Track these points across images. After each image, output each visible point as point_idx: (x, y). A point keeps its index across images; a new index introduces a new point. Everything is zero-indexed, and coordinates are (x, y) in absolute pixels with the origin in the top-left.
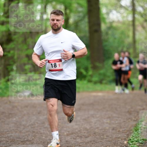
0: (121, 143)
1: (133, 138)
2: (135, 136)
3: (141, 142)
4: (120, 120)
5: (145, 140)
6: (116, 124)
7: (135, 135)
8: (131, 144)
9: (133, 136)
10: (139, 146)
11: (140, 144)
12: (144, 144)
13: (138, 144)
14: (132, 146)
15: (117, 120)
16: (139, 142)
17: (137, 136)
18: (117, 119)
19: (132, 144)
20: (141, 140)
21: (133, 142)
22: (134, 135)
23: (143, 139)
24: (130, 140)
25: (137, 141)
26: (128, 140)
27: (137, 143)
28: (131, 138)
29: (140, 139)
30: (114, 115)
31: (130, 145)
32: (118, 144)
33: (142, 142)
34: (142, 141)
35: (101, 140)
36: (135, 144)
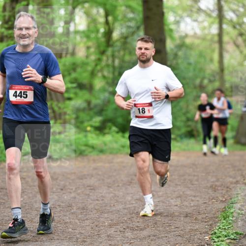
0: (199, 239)
1: (220, 230)
2: (224, 228)
3: (232, 237)
4: (198, 201)
5: (240, 234)
6: (191, 207)
7: (223, 226)
8: (216, 240)
9: (220, 228)
10: (230, 244)
11: (232, 241)
12: (237, 241)
13: (228, 241)
14: (219, 243)
15: (192, 201)
16: (230, 237)
17: (227, 228)
18: (193, 198)
19: (218, 242)
20: (232, 234)
21: (220, 237)
22: (221, 226)
23: (236, 233)
24: (215, 233)
25: (226, 237)
26: (212, 234)
27: (226, 238)
28: (216, 231)
29: (231, 232)
30: (189, 192)
31: (215, 242)
32: (194, 240)
33: (235, 237)
34: (235, 235)
35: (166, 235)
36: (222, 241)
